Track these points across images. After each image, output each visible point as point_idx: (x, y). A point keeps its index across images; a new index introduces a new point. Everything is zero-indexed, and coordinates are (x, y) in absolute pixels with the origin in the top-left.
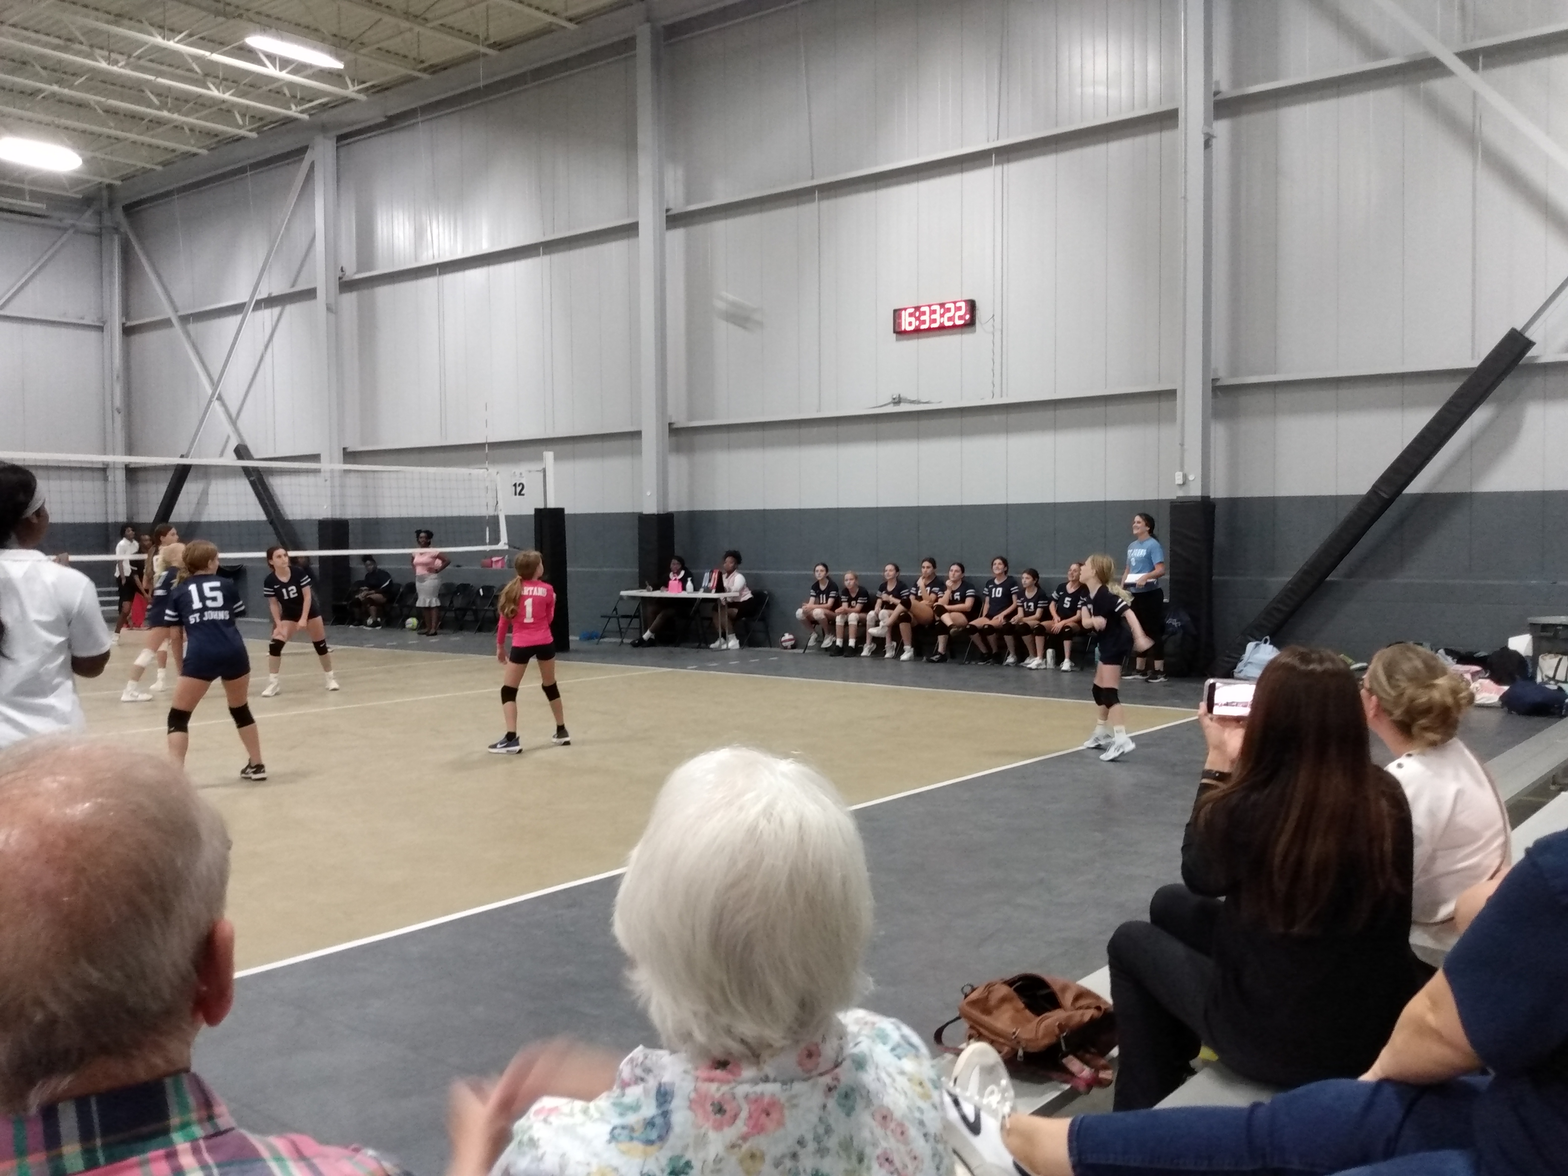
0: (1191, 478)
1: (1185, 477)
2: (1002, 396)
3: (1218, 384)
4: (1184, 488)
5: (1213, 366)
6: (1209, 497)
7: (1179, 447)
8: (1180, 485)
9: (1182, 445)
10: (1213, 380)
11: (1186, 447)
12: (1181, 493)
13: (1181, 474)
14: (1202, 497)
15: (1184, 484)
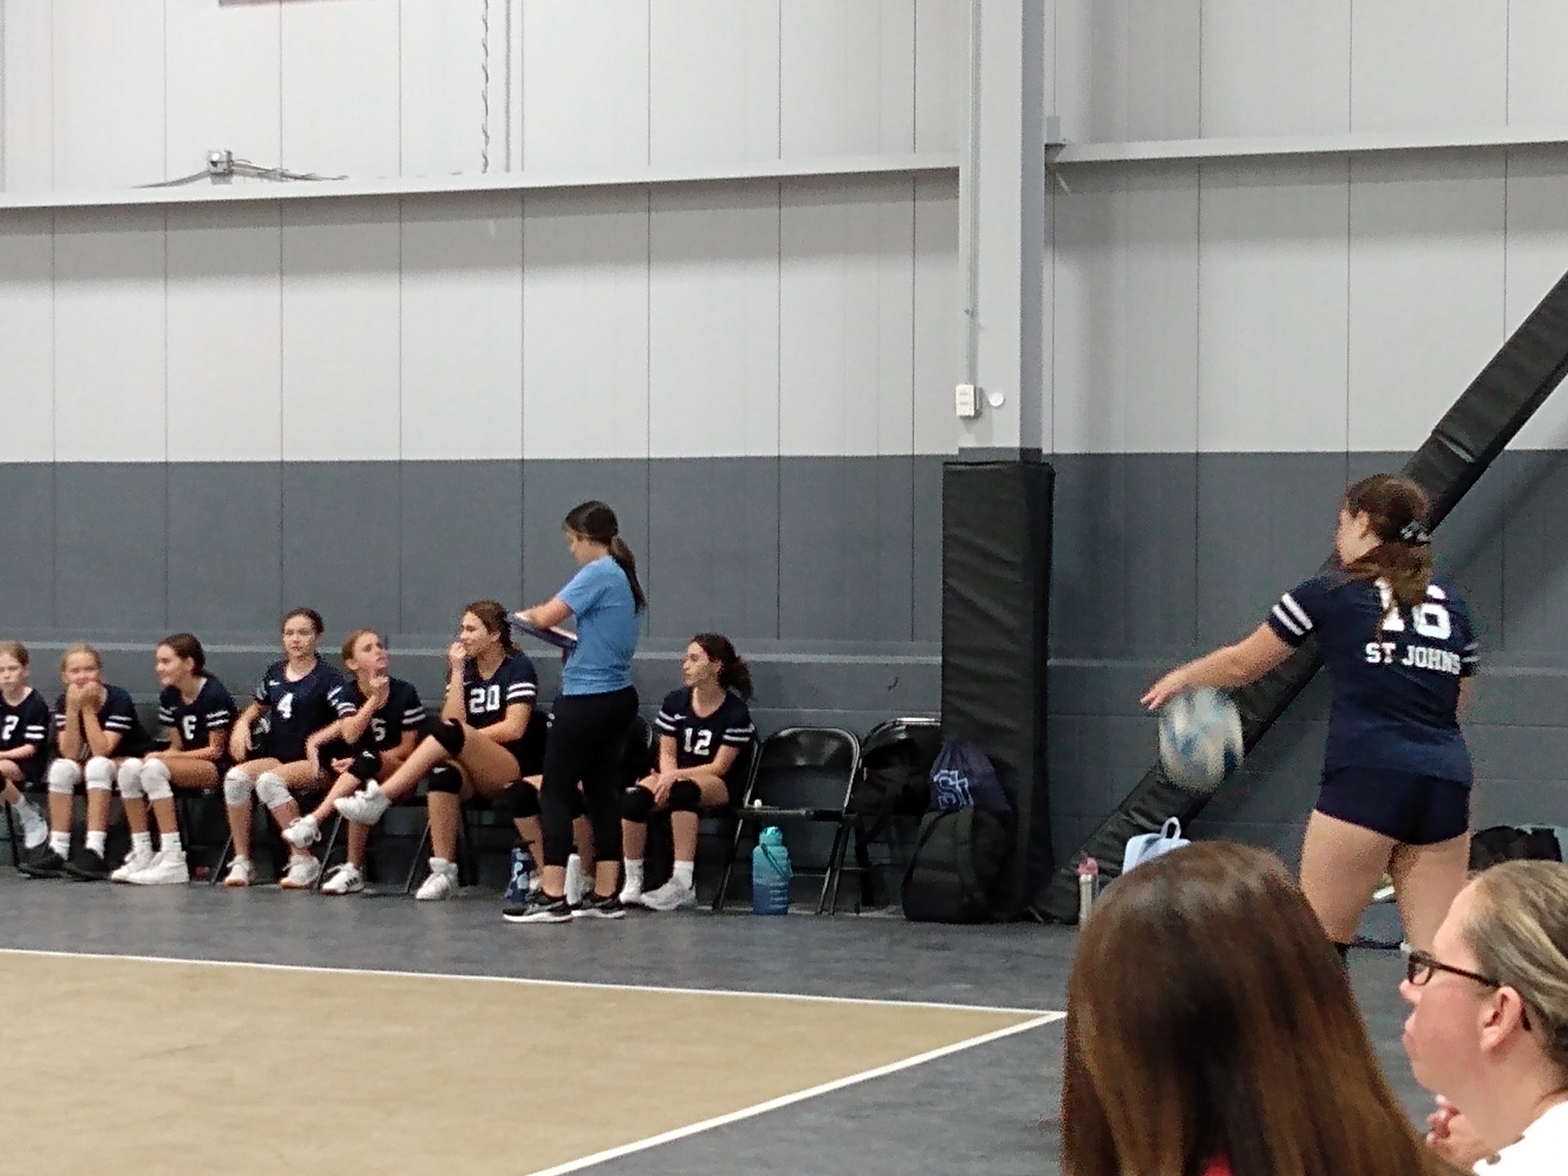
0: (995, 400)
1: (980, 397)
2: (508, 169)
3: (1062, 157)
4: (979, 425)
5: (1048, 111)
6: (1039, 451)
7: (966, 318)
8: (966, 418)
9: (972, 314)
10: (1047, 146)
11: (982, 320)
12: (969, 441)
13: (970, 389)
14: (1023, 451)
15: (978, 414)
